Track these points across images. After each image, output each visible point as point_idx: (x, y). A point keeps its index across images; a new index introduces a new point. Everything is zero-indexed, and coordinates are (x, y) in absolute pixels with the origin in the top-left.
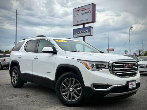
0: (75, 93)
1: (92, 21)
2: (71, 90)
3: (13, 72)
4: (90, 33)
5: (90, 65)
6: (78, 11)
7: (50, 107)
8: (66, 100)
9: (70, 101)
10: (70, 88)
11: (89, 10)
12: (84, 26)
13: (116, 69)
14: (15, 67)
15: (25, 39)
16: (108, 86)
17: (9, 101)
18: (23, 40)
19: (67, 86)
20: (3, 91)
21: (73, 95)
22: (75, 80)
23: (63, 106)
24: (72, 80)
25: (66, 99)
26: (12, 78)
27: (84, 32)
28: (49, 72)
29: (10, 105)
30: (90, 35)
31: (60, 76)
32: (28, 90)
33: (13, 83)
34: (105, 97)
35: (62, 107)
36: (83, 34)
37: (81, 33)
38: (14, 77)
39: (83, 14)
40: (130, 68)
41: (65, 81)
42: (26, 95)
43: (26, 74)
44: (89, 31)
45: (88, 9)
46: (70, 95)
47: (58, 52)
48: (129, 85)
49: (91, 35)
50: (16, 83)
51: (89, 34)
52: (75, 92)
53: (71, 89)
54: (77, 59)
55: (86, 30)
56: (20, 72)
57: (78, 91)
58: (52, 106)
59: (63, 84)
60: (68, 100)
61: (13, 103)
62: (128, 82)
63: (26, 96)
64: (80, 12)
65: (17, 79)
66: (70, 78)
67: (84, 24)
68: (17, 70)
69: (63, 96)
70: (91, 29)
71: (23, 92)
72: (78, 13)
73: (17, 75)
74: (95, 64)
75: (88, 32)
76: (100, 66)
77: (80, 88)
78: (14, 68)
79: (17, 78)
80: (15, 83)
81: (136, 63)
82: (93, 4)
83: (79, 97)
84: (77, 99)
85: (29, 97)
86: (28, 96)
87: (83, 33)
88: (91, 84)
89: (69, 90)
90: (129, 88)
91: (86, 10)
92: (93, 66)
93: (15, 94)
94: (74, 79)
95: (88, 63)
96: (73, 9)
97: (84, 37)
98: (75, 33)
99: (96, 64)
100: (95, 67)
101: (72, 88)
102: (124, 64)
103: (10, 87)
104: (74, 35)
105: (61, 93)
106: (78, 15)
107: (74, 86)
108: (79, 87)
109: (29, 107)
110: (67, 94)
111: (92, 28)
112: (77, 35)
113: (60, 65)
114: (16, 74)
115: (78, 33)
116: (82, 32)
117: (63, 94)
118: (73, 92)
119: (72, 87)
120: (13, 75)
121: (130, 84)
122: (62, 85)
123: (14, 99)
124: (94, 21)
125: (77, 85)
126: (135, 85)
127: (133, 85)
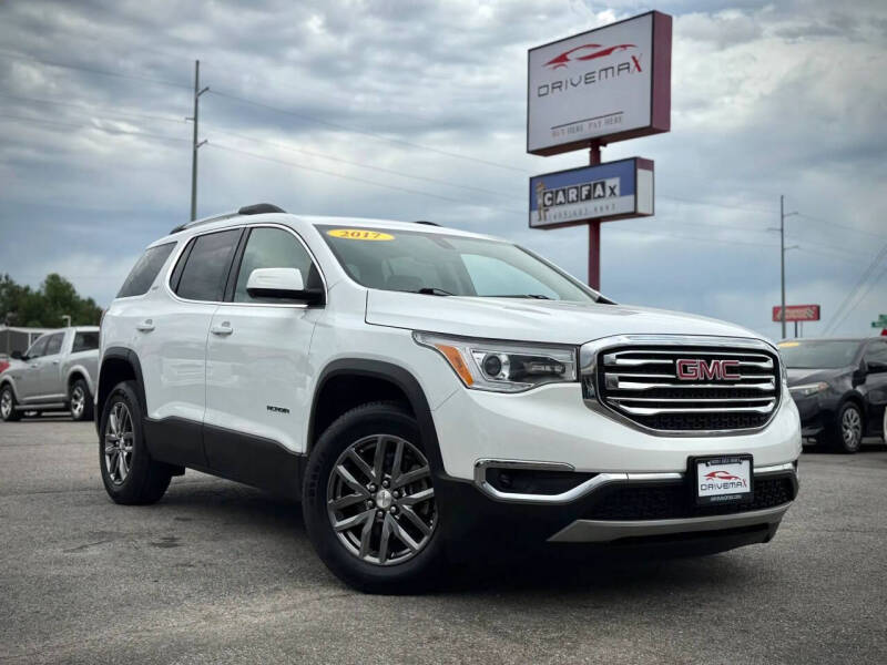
0: (405, 522)
1: (646, 122)
2: (380, 503)
3: (112, 417)
4: (632, 197)
5: (474, 359)
6: (563, 59)
7: (267, 593)
8: (353, 555)
9: (376, 560)
10: (376, 491)
11: (630, 52)
12: (595, 155)
13: (623, 385)
14: (122, 386)
15: (181, 229)
16: (570, 477)
17: (58, 562)
18: (173, 232)
19: (363, 478)
20: (45, 517)
21: (390, 526)
22: (406, 448)
23: (341, 592)
24: (391, 447)
25: (356, 552)
26: (108, 449)
27: (599, 191)
28: (279, 409)
29: (54, 577)
30: (634, 214)
31: (330, 424)
32: (186, 515)
33: (112, 477)
34: (554, 538)
35: (333, 594)
36: (591, 209)
37: (579, 199)
38: (114, 442)
39: (589, 79)
40: (714, 382)
41: (351, 449)
42: (164, 535)
43: (175, 425)
44: (631, 188)
45: (624, 47)
46: (378, 526)
47: (331, 291)
48: (702, 480)
49: (641, 210)
50: (124, 476)
51: (625, 204)
52: (403, 517)
53: (384, 497)
54: (415, 332)
55: (610, 183)
56: (146, 413)
57: (418, 506)
58: (277, 589)
59: (342, 469)
60: (368, 558)
61: (75, 570)
62: (693, 462)
63: (162, 541)
64: (574, 69)
65: (129, 455)
66: (380, 436)
67: (595, 144)
68: (129, 405)
69: (342, 536)
70: (641, 172)
71: (155, 524)
72: (562, 73)
73: (130, 430)
74: (504, 358)
75: (623, 193)
76: (534, 368)
77: (431, 490)
78: (118, 393)
79: (129, 448)
80: (118, 476)
81: (765, 360)
82: (653, 13)
83: (425, 539)
84: (413, 549)
85: (176, 545)
86: (170, 543)
87: (588, 197)
88: (478, 465)
89: (375, 505)
90: (701, 493)
91: (608, 52)
92: (492, 366)
93: (108, 529)
94: (401, 442)
95: (464, 350)
96: (530, 51)
97: (594, 224)
98: (540, 201)
99: (510, 357)
100: (506, 372)
101: (387, 494)
102: (674, 357)
103: (93, 503)
104: (535, 214)
105: (332, 515)
106: (558, 85)
107: (400, 479)
108: (425, 484)
109: (153, 586)
110: (362, 525)
111: (648, 165)
112: (555, 214)
113: (332, 363)
114: (126, 425)
115: (561, 198)
116: (585, 192)
117: (338, 524)
118: (393, 514)
119: (387, 487)
120: (111, 432)
121: (712, 475)
122: (339, 476)
123: (94, 551)
124: (658, 123)
125: (416, 472)
126: (748, 483)
127: (732, 480)
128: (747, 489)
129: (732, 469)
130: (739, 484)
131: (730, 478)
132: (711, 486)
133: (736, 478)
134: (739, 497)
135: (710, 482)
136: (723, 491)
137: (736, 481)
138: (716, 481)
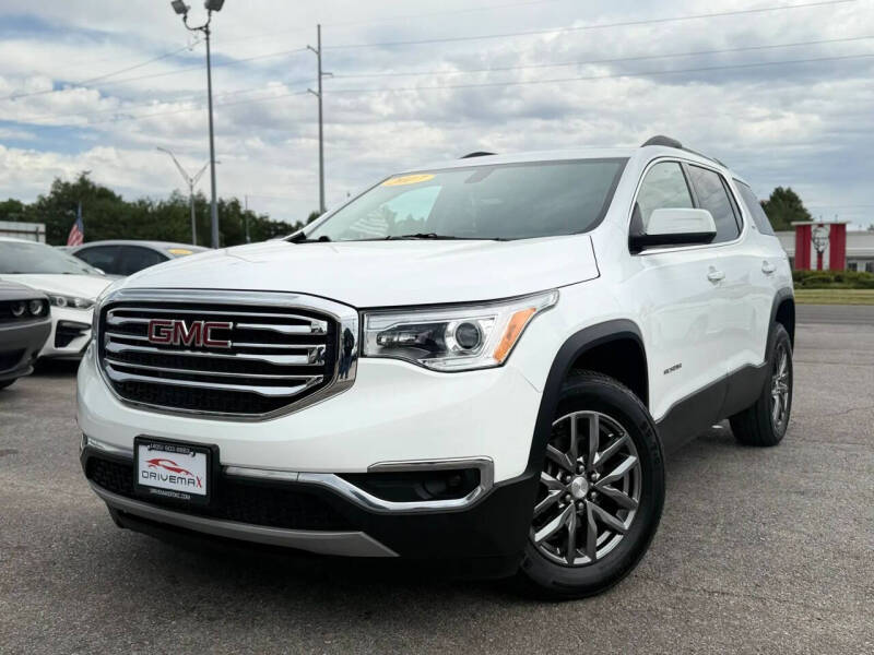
13: (110, 347)
48: (143, 465)
121: (155, 462)
126: (204, 483)
127: (182, 475)
128: (202, 491)
129: (182, 460)
130: (191, 481)
131: (179, 471)
132: (153, 475)
133: (187, 473)
134: (188, 497)
135: (152, 469)
136: (168, 485)
137: (187, 477)
138: (160, 470)
